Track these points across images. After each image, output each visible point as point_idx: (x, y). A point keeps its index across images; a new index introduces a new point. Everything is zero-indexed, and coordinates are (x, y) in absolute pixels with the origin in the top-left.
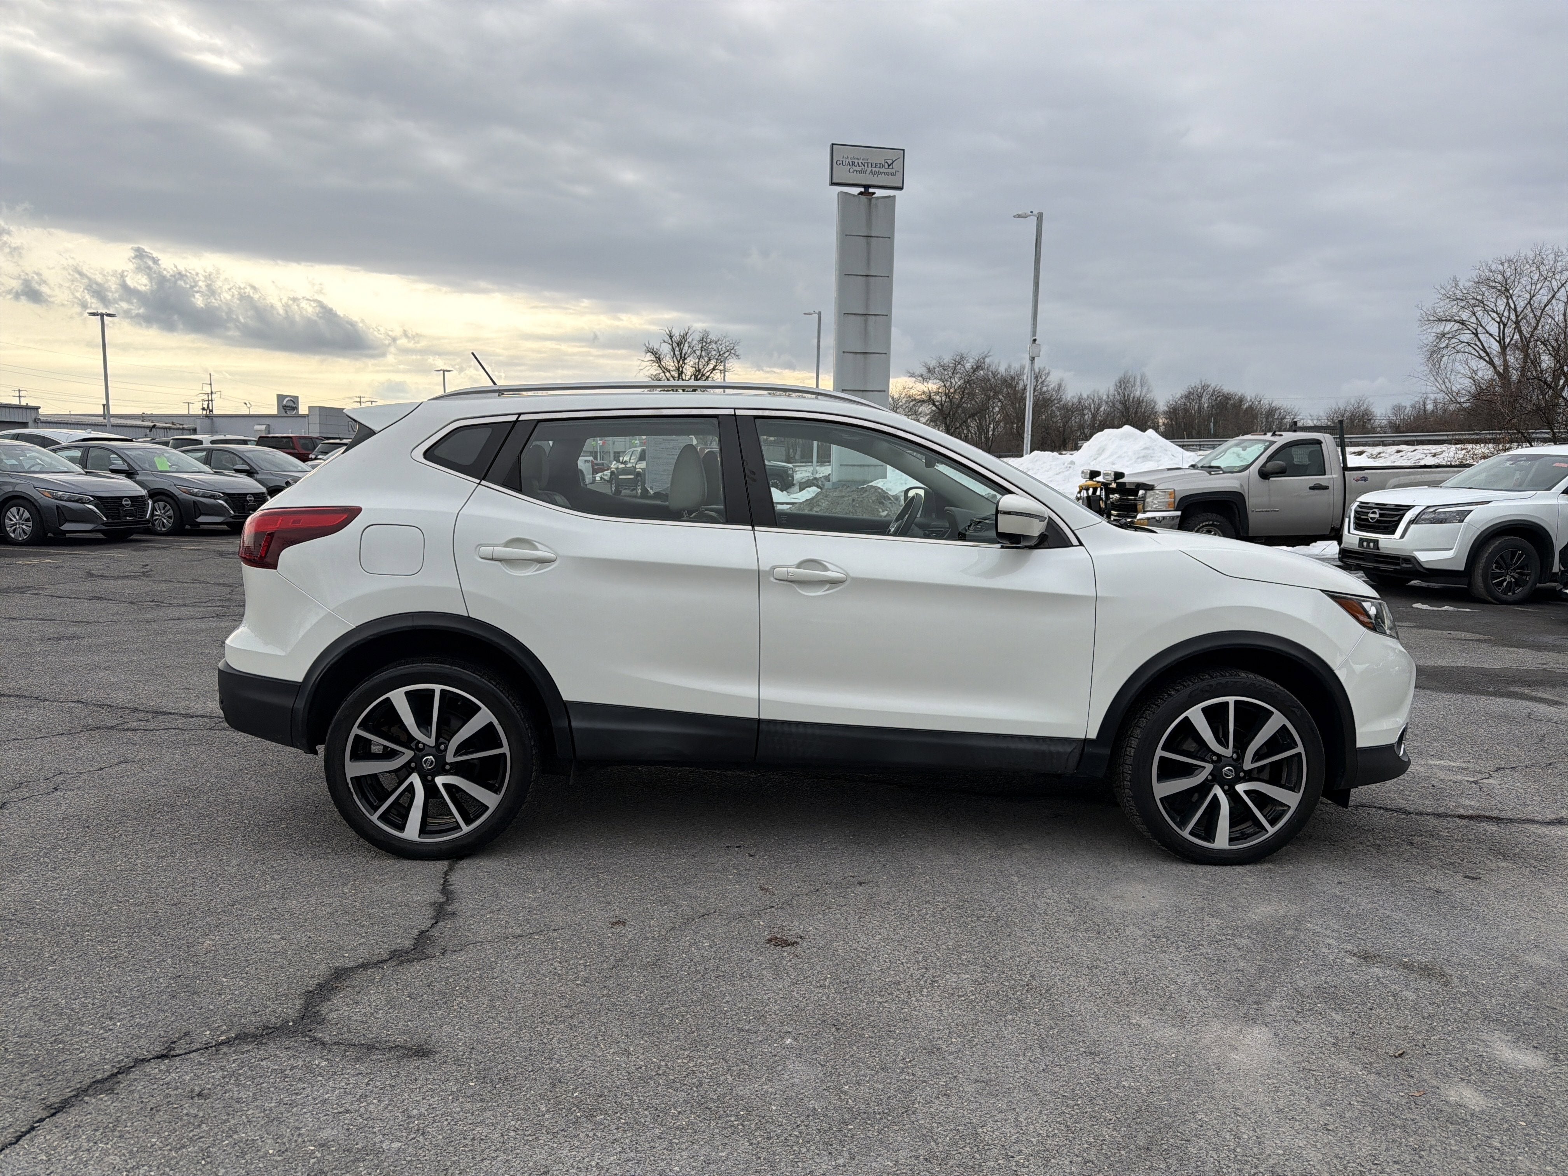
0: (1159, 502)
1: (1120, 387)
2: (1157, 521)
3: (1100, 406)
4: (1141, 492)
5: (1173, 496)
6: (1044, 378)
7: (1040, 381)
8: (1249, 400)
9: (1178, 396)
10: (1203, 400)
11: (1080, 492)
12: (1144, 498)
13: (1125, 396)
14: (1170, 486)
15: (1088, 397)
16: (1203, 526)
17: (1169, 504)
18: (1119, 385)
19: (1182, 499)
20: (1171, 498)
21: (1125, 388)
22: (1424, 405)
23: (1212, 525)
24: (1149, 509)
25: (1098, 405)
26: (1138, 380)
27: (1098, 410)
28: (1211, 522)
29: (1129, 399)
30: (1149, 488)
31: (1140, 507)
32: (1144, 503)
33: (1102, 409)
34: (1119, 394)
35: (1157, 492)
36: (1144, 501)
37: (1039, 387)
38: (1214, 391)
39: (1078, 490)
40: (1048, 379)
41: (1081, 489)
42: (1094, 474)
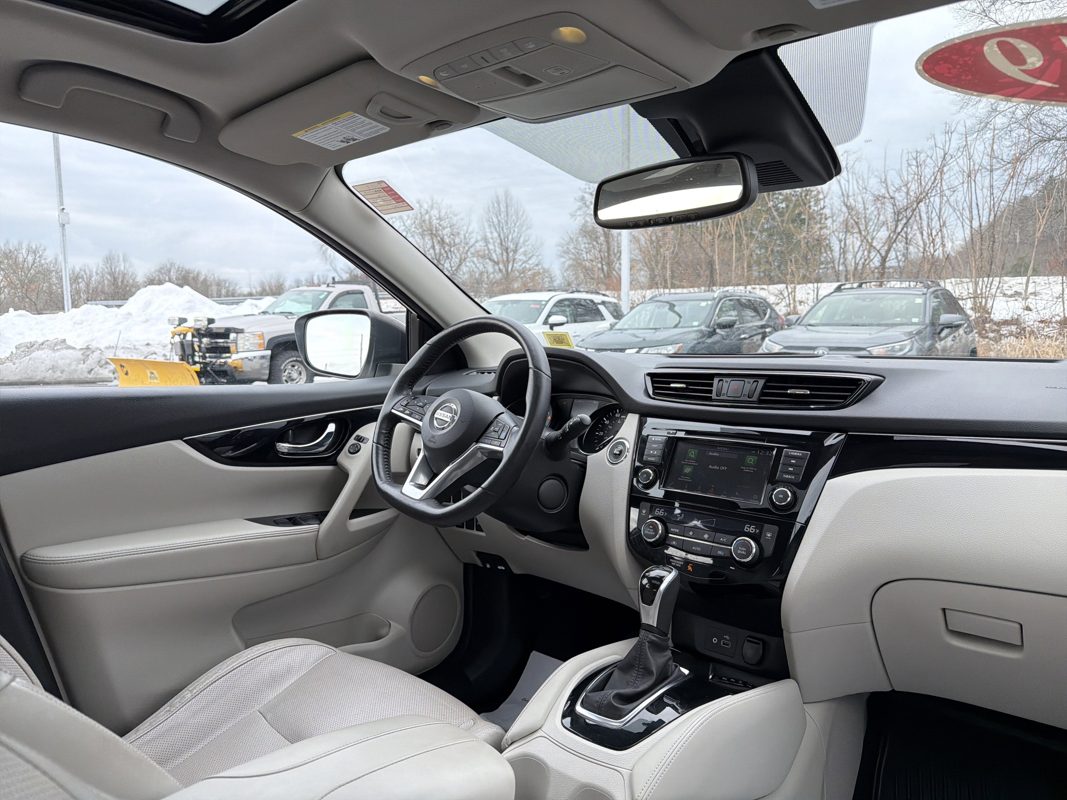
0: (251, 344)
1: (107, 262)
2: (250, 360)
3: (91, 276)
4: (232, 336)
5: (261, 337)
6: (41, 252)
7: (38, 255)
8: (203, 274)
9: (153, 270)
10: (172, 273)
11: (173, 338)
12: (235, 341)
13: (112, 269)
14: (258, 329)
15: (81, 270)
16: (289, 362)
17: (260, 345)
18: (106, 260)
19: (270, 340)
20: (260, 339)
21: (111, 264)
22: (312, 280)
23: (296, 361)
24: (241, 350)
25: (90, 275)
26: (121, 258)
27: (90, 279)
28: (295, 359)
29: (115, 271)
30: (239, 331)
31: (233, 349)
32: (236, 345)
33: (93, 279)
34: (107, 268)
35: (247, 335)
36: (236, 343)
37: (38, 260)
38: (179, 268)
39: (171, 336)
40: (44, 254)
41: (174, 334)
42: (183, 321)
